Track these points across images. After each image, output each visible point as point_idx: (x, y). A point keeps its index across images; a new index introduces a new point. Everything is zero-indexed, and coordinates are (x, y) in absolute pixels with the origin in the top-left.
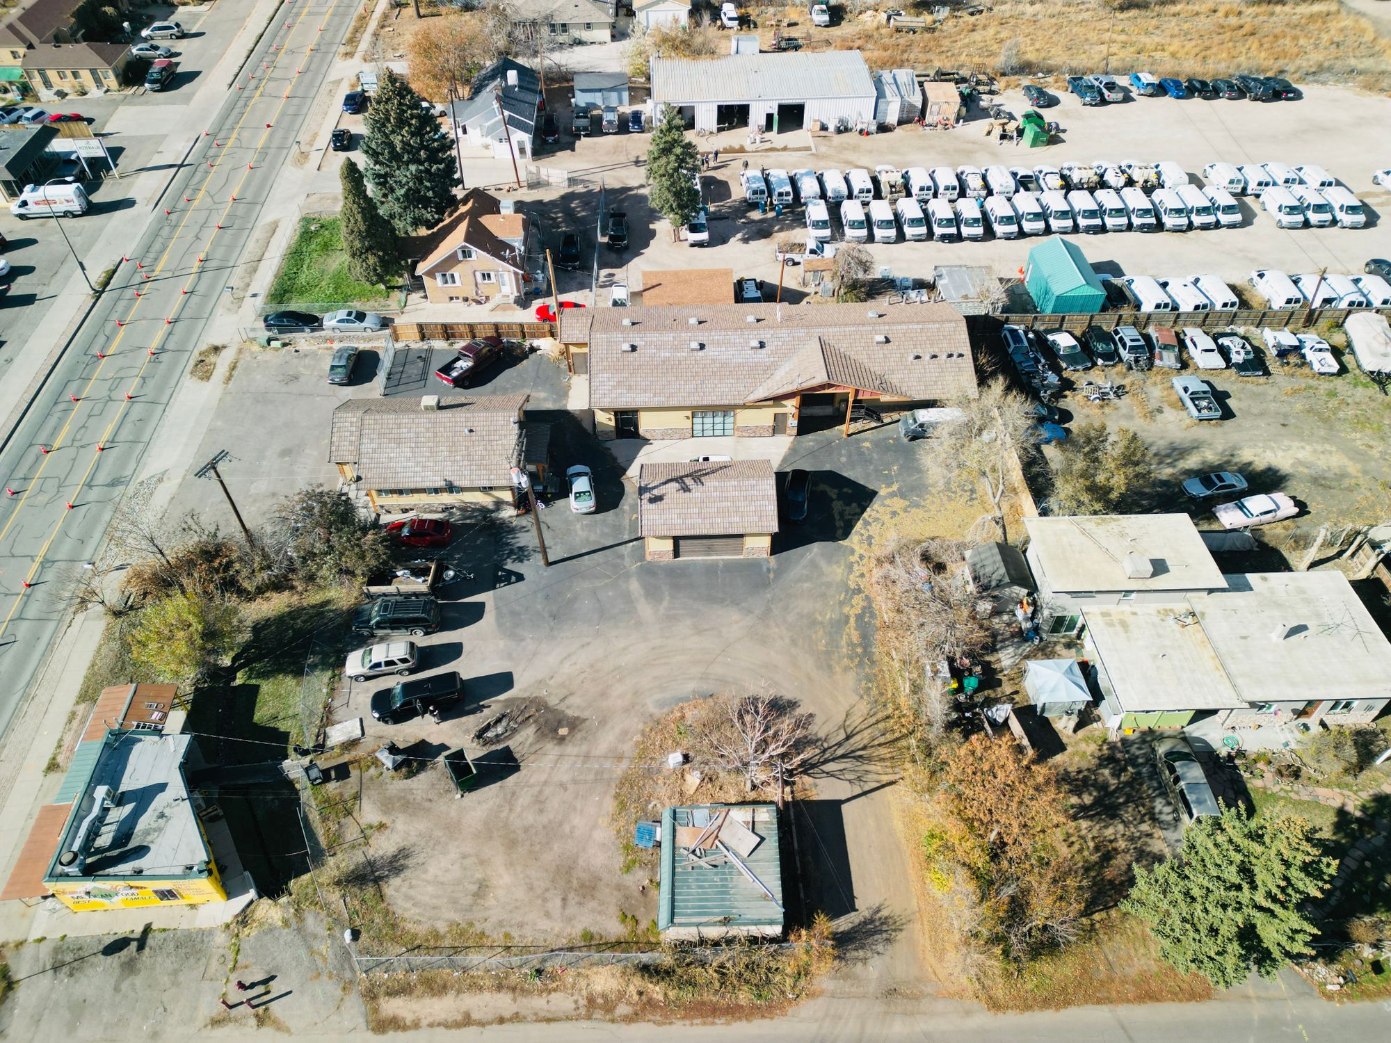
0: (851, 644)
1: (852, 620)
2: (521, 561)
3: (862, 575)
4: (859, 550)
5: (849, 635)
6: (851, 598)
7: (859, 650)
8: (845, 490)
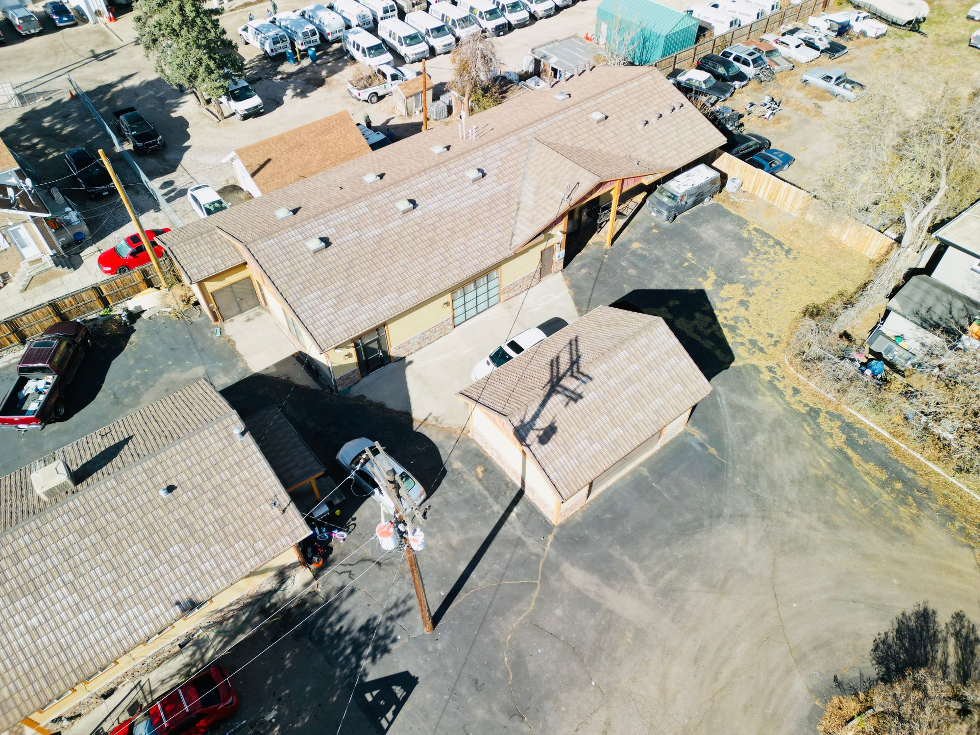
0: (883, 484)
1: (850, 452)
2: (386, 650)
3: (796, 391)
4: (762, 363)
5: (867, 474)
6: (818, 425)
7: (898, 486)
8: (671, 303)
